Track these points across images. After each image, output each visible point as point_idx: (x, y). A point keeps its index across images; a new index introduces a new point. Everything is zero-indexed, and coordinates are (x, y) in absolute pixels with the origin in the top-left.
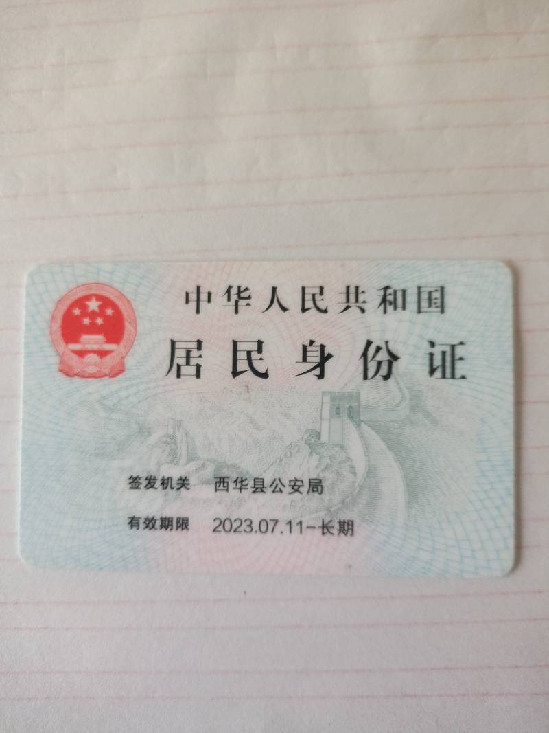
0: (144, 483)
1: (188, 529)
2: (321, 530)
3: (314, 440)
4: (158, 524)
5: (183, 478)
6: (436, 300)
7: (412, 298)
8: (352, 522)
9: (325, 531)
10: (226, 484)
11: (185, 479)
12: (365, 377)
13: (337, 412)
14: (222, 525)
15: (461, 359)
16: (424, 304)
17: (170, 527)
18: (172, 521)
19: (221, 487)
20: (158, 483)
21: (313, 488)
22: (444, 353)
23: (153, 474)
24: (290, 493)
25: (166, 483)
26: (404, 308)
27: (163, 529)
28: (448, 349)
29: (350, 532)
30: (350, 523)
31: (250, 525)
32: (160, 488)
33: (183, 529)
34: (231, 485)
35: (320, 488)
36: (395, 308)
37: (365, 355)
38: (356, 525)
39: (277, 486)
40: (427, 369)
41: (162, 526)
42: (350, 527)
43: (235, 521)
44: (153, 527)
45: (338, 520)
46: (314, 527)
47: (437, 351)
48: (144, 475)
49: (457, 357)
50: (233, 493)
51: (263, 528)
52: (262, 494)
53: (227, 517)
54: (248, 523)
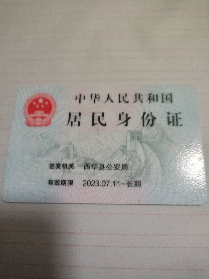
0: (55, 166)
1: (72, 185)
2: (127, 185)
3: (124, 149)
4: (60, 183)
5: (71, 164)
6: (169, 98)
7: (160, 98)
8: (140, 181)
9: (129, 185)
10: (89, 167)
11: (72, 164)
12: (144, 125)
13: (133, 138)
14: (87, 183)
15: (180, 119)
16: (165, 99)
17: (65, 184)
18: (66, 182)
19: (87, 168)
20: (61, 166)
21: (124, 168)
22: (173, 117)
23: (60, 162)
24: (115, 170)
25: (64, 166)
26: (157, 100)
27: (62, 185)
28: (175, 115)
29: (139, 186)
30: (139, 182)
31: (98, 183)
32: (62, 169)
33: (70, 185)
34: (91, 167)
35: (127, 168)
36: (154, 101)
37: (143, 117)
38: (142, 182)
39: (109, 167)
40: (167, 122)
41: (61, 184)
42: (139, 184)
43: (92, 181)
44: (58, 184)
45: (134, 181)
46: (124, 184)
47: (171, 116)
48: (56, 163)
49: (178, 118)
50: (92, 170)
51: (104, 184)
52: (103, 170)
53: (89, 180)
54: (98, 182)
